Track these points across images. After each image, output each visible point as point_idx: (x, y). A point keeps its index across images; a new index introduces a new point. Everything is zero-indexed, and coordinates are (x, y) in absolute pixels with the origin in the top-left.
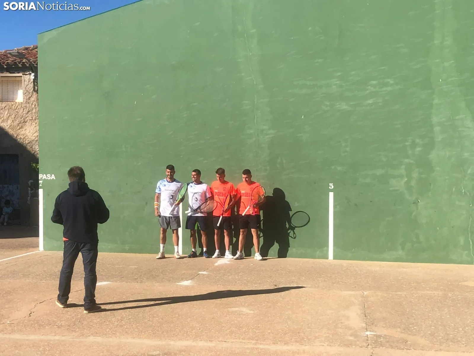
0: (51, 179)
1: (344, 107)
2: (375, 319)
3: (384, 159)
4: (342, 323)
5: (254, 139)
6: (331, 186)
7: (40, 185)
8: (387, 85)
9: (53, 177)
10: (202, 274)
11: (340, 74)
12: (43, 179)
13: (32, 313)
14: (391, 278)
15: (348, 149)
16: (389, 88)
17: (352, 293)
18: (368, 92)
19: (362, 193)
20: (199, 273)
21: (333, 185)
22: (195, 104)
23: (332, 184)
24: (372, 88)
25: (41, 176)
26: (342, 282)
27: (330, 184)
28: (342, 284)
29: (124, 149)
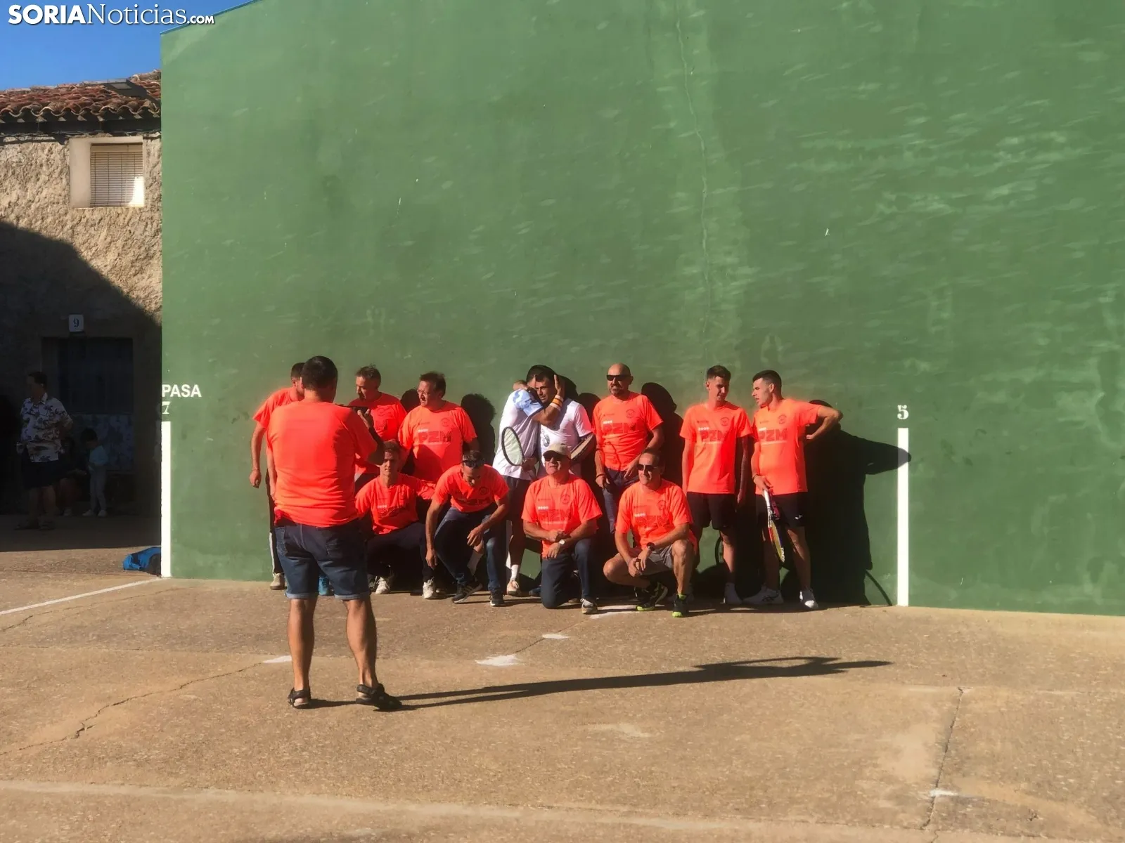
0: (192, 396)
1: (936, 205)
2: (968, 758)
3: (1043, 342)
4: (875, 766)
5: (701, 289)
6: (902, 413)
7: (166, 413)
8: (1046, 146)
9: (196, 391)
10: (551, 639)
11: (921, 120)
12: (172, 395)
13: (86, 729)
14: (1050, 653)
15: (945, 315)
16: (1054, 156)
17: (930, 690)
18: (997, 165)
19: (984, 432)
20: (544, 636)
21: (907, 409)
22: (551, 202)
23: (905, 407)
24: (1009, 156)
25: (166, 388)
26: (912, 663)
27: (899, 407)
28: (911, 667)
29: (370, 319)
